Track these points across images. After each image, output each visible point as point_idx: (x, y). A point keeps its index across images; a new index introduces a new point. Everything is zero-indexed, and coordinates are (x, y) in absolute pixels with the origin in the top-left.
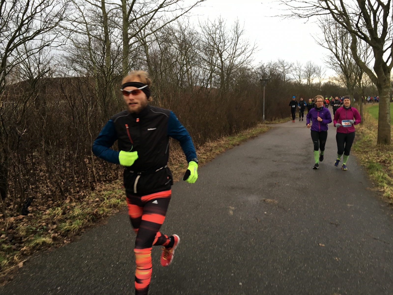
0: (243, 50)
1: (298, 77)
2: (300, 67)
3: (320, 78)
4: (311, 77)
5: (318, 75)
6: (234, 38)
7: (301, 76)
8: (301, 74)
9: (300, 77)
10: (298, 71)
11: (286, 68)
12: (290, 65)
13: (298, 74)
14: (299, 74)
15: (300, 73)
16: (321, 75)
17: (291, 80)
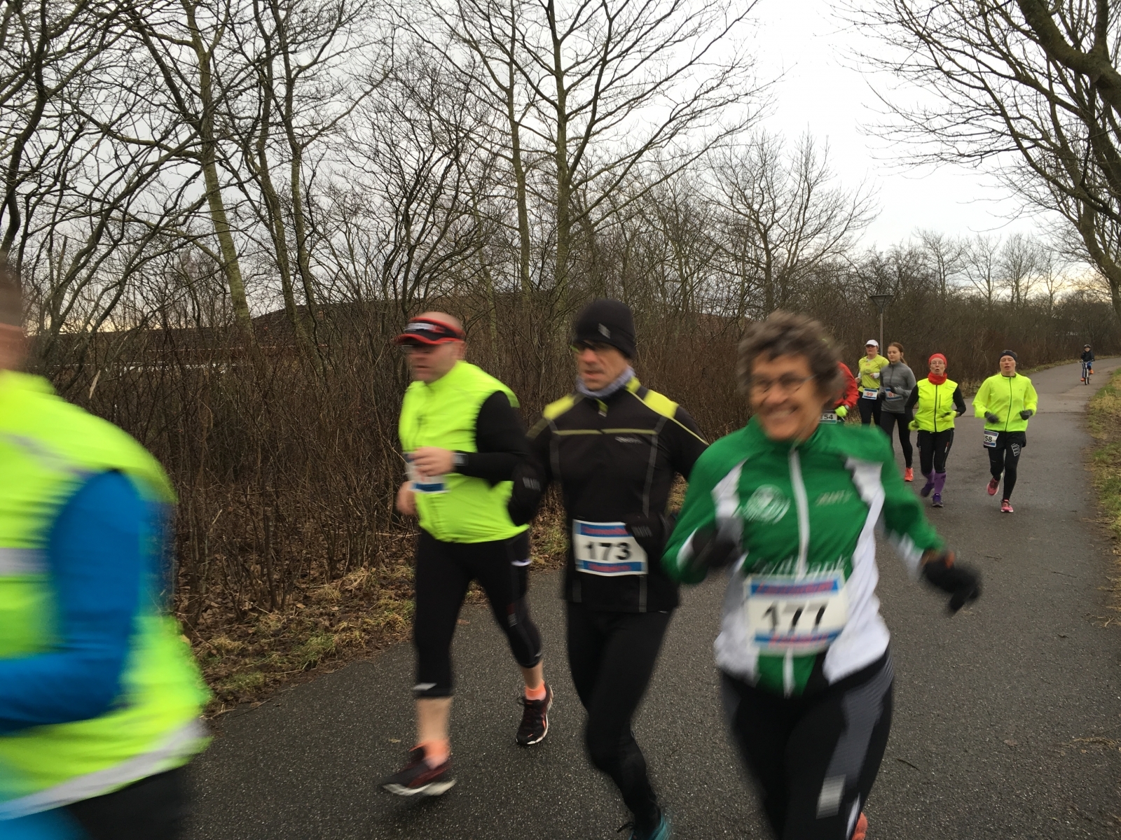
0: (824, 219)
1: (984, 281)
2: (988, 254)
3: (1050, 283)
4: (1024, 282)
5: (1045, 274)
6: (800, 193)
7: (991, 279)
8: (993, 275)
9: (988, 282)
10: (984, 266)
11: (946, 258)
12: (958, 250)
13: (982, 273)
14: (987, 273)
15: (989, 270)
16: (1054, 274)
17: (962, 291)
